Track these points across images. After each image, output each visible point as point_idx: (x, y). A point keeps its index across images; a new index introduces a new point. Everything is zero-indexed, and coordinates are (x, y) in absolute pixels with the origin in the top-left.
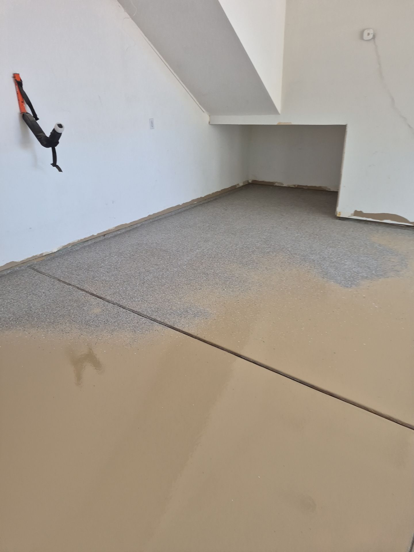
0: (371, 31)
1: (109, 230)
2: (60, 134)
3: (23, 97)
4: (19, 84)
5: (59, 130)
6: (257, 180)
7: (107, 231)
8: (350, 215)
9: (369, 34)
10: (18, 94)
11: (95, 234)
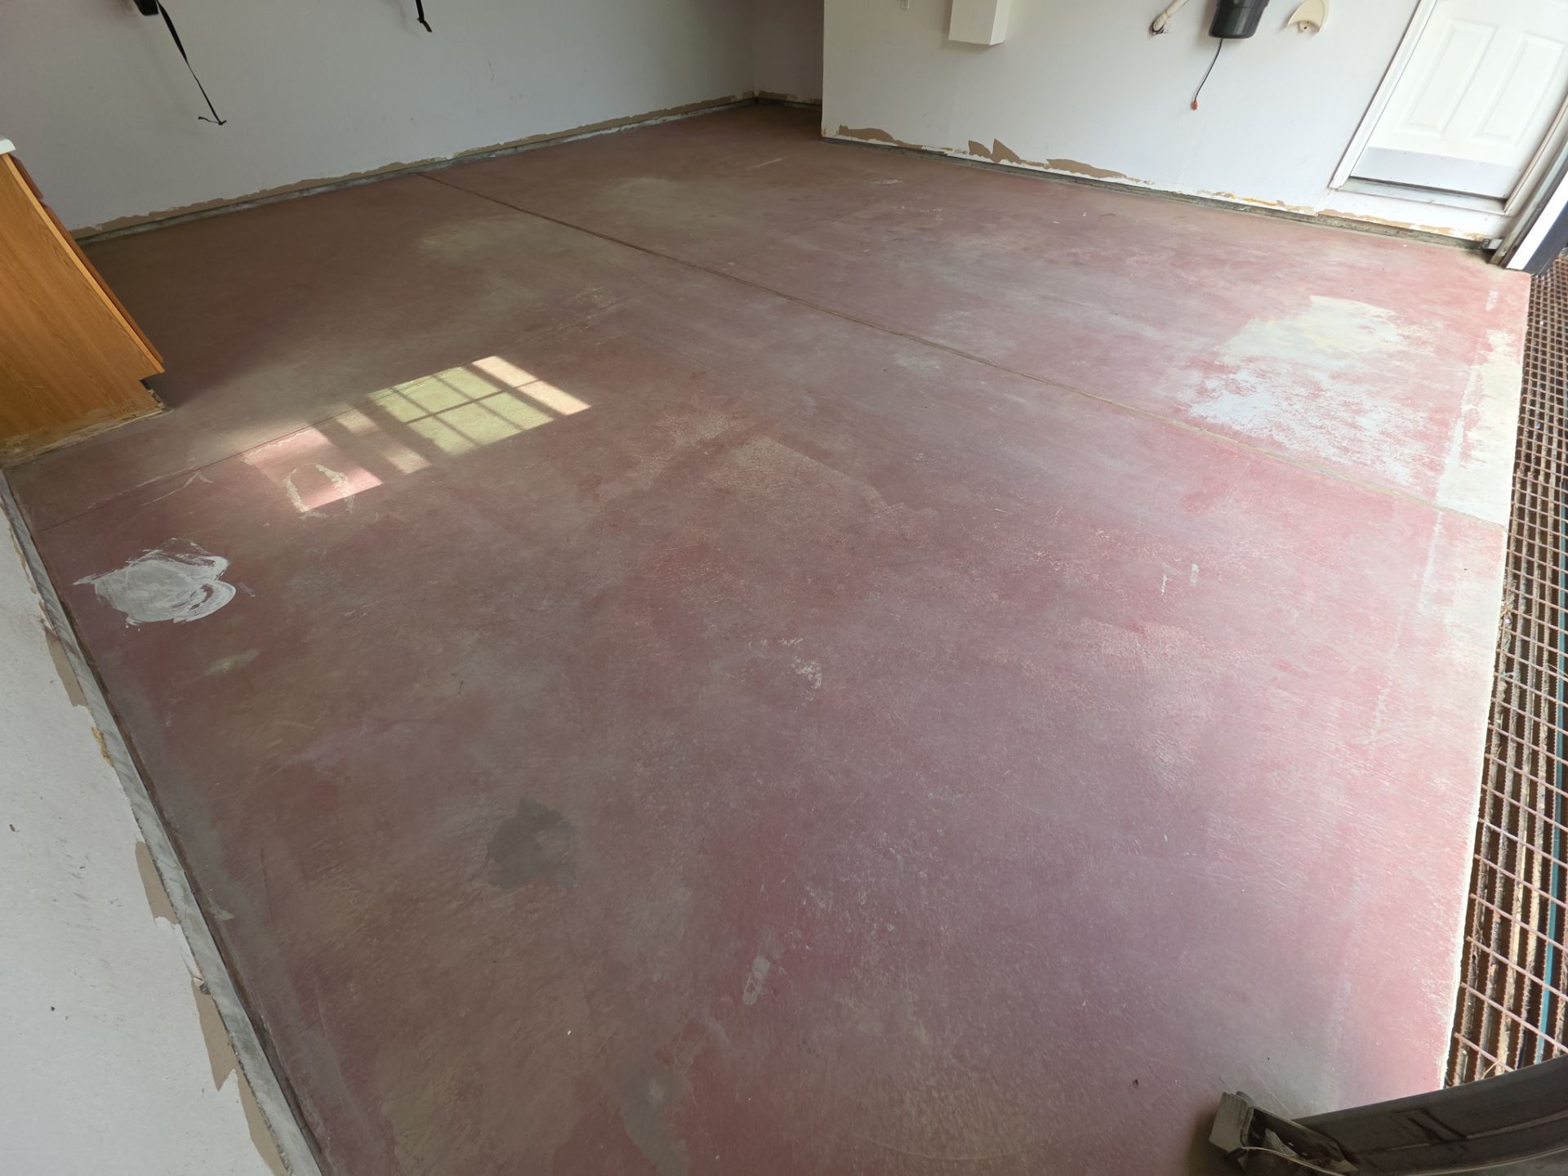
8: (836, 134)
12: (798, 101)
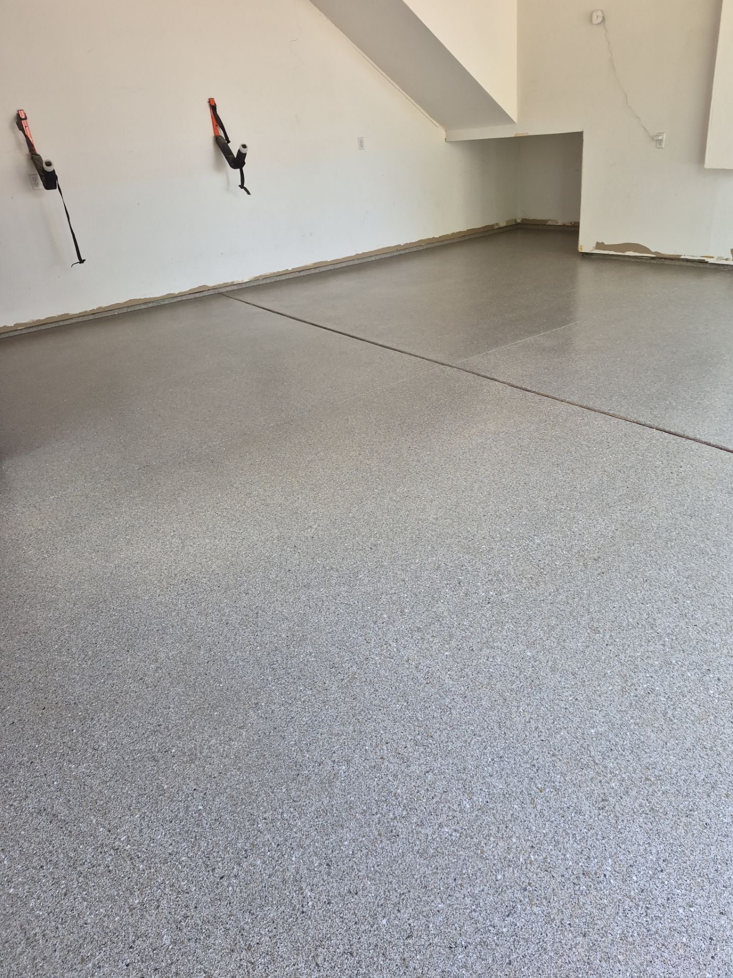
0: (600, 14)
1: (306, 266)
2: (245, 154)
3: (218, 122)
4: (213, 108)
5: (243, 151)
6: (527, 218)
7: (303, 267)
8: (592, 249)
9: (597, 17)
10: (212, 118)
11: (290, 269)
12: (558, 224)
